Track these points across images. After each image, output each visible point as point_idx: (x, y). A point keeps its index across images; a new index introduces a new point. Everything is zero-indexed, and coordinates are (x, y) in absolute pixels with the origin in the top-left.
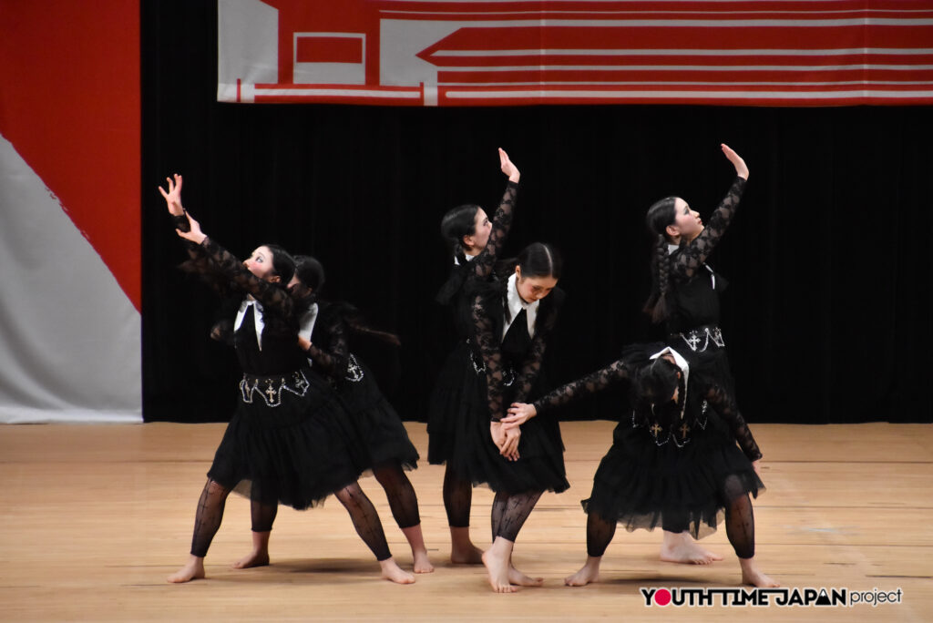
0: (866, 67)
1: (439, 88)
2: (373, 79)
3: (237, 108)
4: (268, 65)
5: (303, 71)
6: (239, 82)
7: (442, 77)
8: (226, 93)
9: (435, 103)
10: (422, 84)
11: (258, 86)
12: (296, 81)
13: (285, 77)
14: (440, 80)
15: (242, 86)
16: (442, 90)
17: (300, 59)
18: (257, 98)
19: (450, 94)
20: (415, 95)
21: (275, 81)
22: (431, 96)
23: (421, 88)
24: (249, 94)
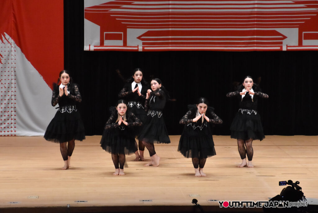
0: (255, 41)
1: (143, 46)
2: (125, 44)
3: (89, 52)
4: (97, 41)
5: (107, 42)
6: (90, 45)
7: (143, 44)
8: (86, 48)
9: (142, 51)
10: (138, 46)
11: (95, 46)
12: (105, 45)
13: (102, 44)
14: (143, 45)
15: (91, 46)
16: (143, 47)
17: (105, 40)
18: (94, 49)
19: (145, 48)
20: (136, 48)
21: (99, 45)
22: (140, 49)
23: (138, 47)
24: (92, 48)
